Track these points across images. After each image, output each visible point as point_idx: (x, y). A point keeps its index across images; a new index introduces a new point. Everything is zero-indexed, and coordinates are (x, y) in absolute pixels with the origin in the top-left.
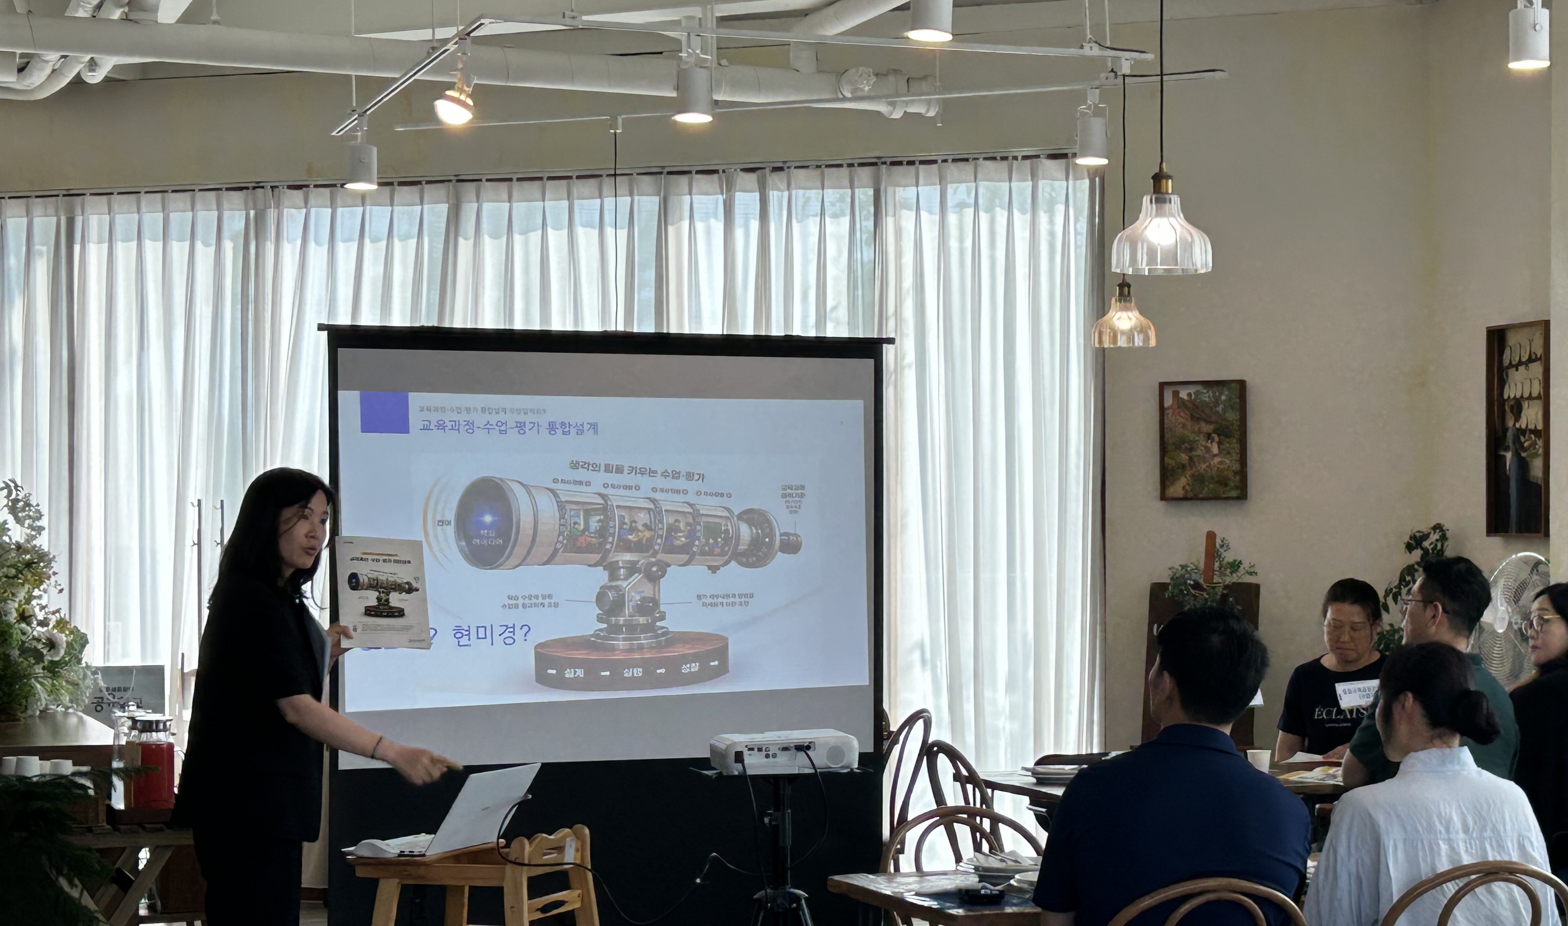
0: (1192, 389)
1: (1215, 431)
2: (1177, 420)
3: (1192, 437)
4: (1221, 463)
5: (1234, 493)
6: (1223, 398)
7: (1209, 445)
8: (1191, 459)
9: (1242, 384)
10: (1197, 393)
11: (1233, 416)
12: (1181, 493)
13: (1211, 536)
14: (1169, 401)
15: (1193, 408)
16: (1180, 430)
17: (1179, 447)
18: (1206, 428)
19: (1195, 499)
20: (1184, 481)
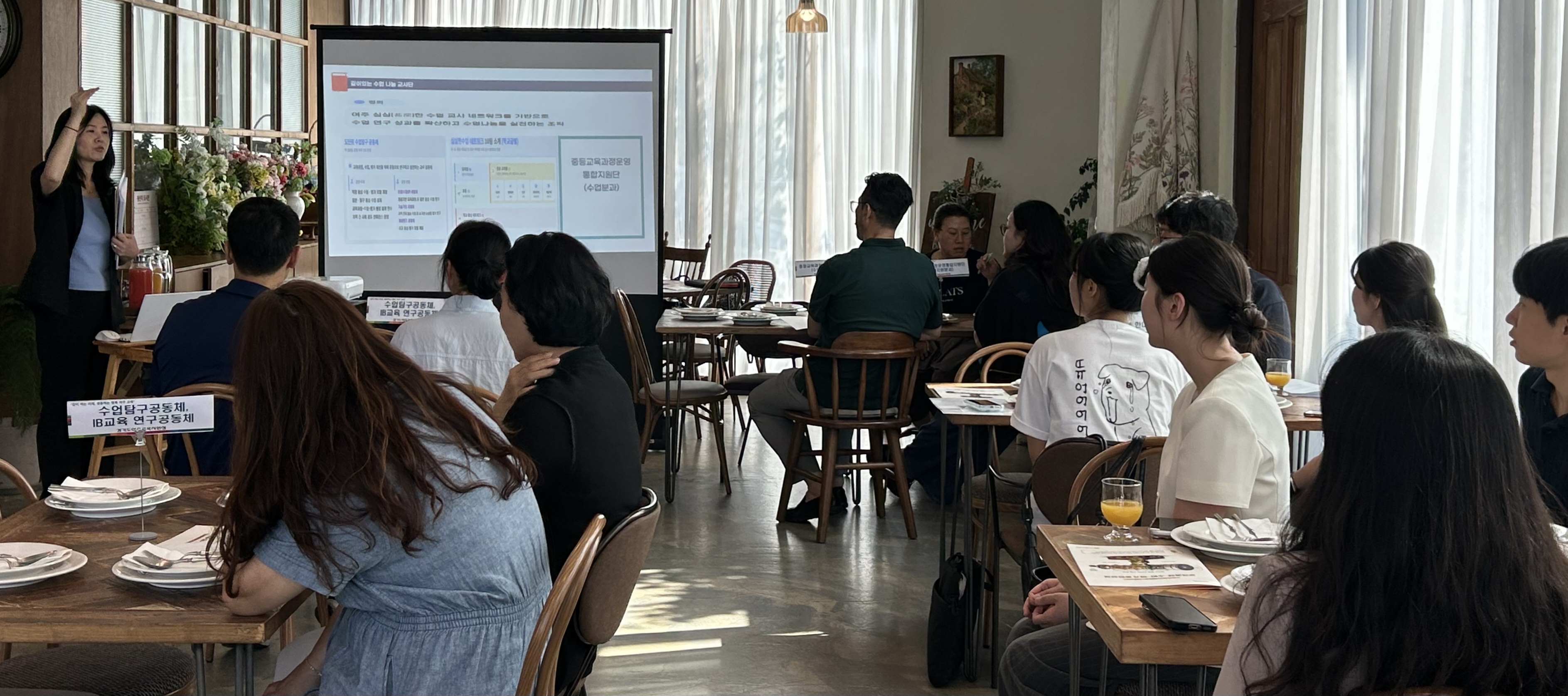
0: (971, 62)
1: (984, 90)
2: (960, 81)
3: (969, 94)
4: (986, 111)
5: (993, 132)
6: (989, 67)
7: (979, 99)
8: (969, 109)
9: (1000, 59)
10: (974, 64)
11: (993, 79)
12: (962, 132)
13: (971, 161)
14: (957, 70)
15: (971, 75)
16: (963, 89)
17: (962, 101)
18: (979, 88)
19: (971, 135)
20: (964, 124)
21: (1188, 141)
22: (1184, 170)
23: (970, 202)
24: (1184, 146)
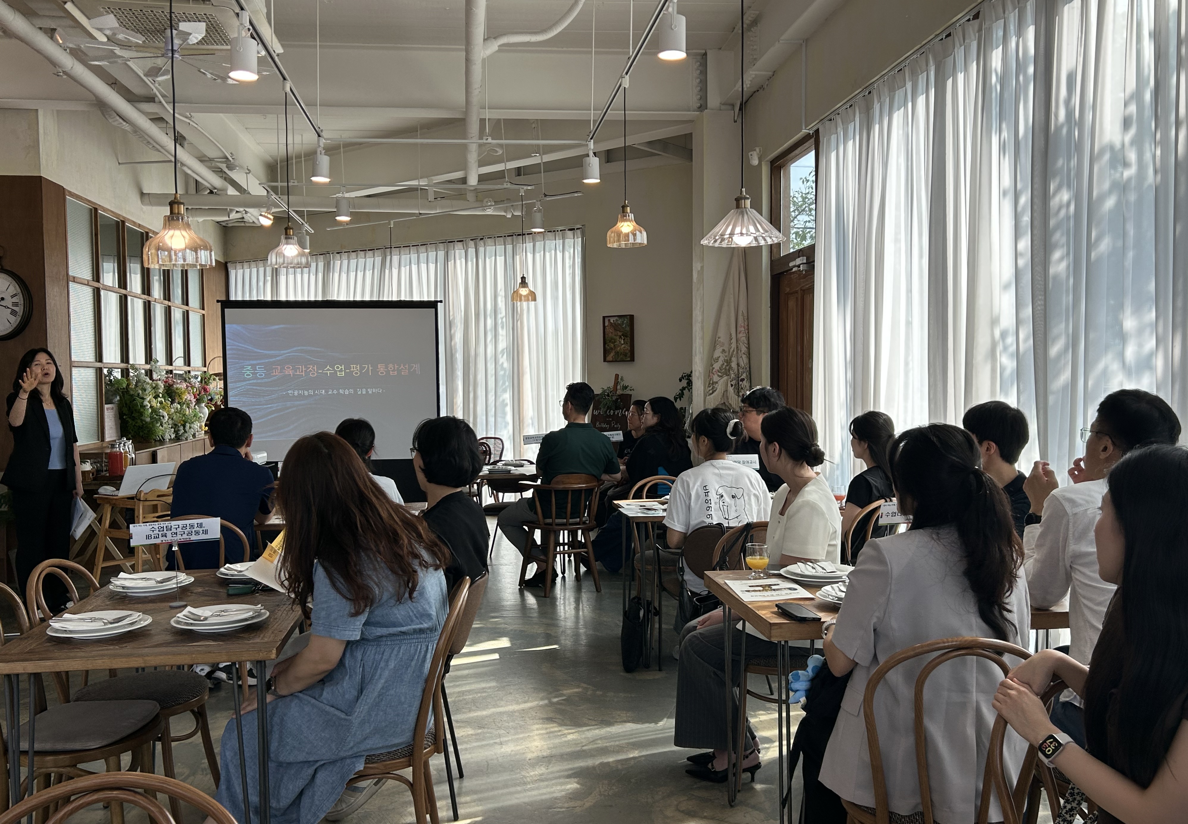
0: (615, 319)
1: (623, 335)
2: (609, 330)
3: (615, 337)
4: (624, 347)
5: (629, 359)
6: (625, 322)
7: (620, 340)
8: (614, 346)
9: (632, 317)
10: (617, 320)
11: (628, 329)
12: (611, 359)
13: (617, 376)
14: (607, 324)
15: (615, 326)
16: (610, 334)
17: (610, 341)
18: (620, 334)
19: (616, 361)
20: (612, 354)
21: (744, 361)
22: (742, 377)
23: (617, 399)
24: (742, 364)
